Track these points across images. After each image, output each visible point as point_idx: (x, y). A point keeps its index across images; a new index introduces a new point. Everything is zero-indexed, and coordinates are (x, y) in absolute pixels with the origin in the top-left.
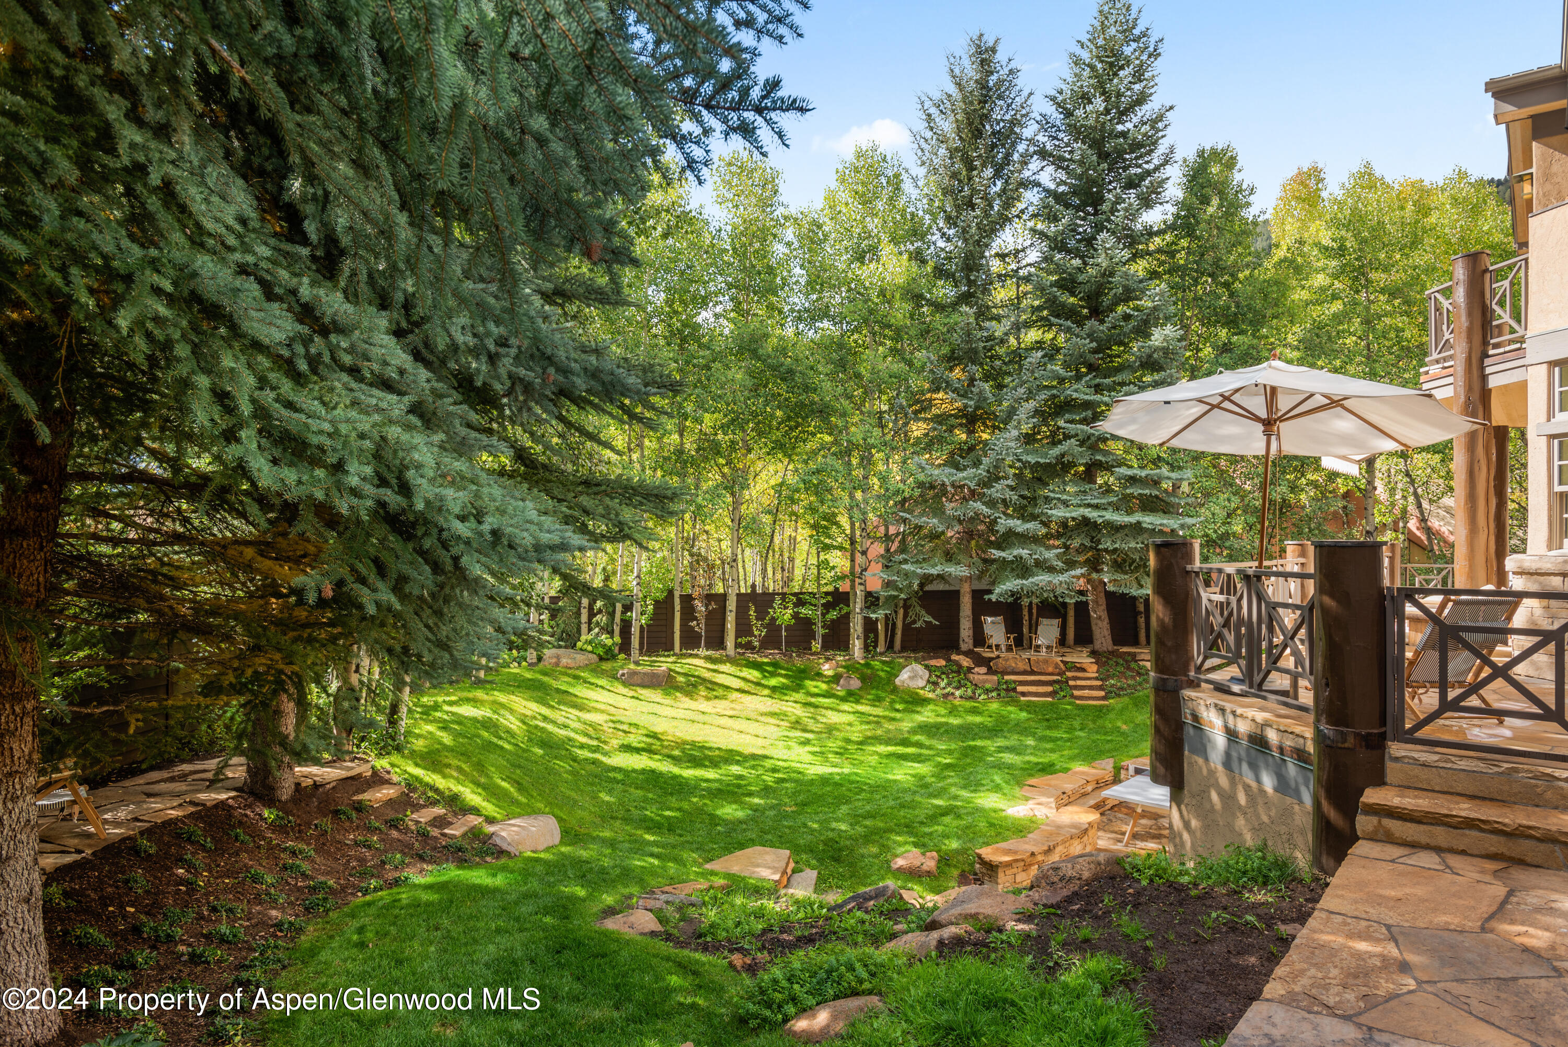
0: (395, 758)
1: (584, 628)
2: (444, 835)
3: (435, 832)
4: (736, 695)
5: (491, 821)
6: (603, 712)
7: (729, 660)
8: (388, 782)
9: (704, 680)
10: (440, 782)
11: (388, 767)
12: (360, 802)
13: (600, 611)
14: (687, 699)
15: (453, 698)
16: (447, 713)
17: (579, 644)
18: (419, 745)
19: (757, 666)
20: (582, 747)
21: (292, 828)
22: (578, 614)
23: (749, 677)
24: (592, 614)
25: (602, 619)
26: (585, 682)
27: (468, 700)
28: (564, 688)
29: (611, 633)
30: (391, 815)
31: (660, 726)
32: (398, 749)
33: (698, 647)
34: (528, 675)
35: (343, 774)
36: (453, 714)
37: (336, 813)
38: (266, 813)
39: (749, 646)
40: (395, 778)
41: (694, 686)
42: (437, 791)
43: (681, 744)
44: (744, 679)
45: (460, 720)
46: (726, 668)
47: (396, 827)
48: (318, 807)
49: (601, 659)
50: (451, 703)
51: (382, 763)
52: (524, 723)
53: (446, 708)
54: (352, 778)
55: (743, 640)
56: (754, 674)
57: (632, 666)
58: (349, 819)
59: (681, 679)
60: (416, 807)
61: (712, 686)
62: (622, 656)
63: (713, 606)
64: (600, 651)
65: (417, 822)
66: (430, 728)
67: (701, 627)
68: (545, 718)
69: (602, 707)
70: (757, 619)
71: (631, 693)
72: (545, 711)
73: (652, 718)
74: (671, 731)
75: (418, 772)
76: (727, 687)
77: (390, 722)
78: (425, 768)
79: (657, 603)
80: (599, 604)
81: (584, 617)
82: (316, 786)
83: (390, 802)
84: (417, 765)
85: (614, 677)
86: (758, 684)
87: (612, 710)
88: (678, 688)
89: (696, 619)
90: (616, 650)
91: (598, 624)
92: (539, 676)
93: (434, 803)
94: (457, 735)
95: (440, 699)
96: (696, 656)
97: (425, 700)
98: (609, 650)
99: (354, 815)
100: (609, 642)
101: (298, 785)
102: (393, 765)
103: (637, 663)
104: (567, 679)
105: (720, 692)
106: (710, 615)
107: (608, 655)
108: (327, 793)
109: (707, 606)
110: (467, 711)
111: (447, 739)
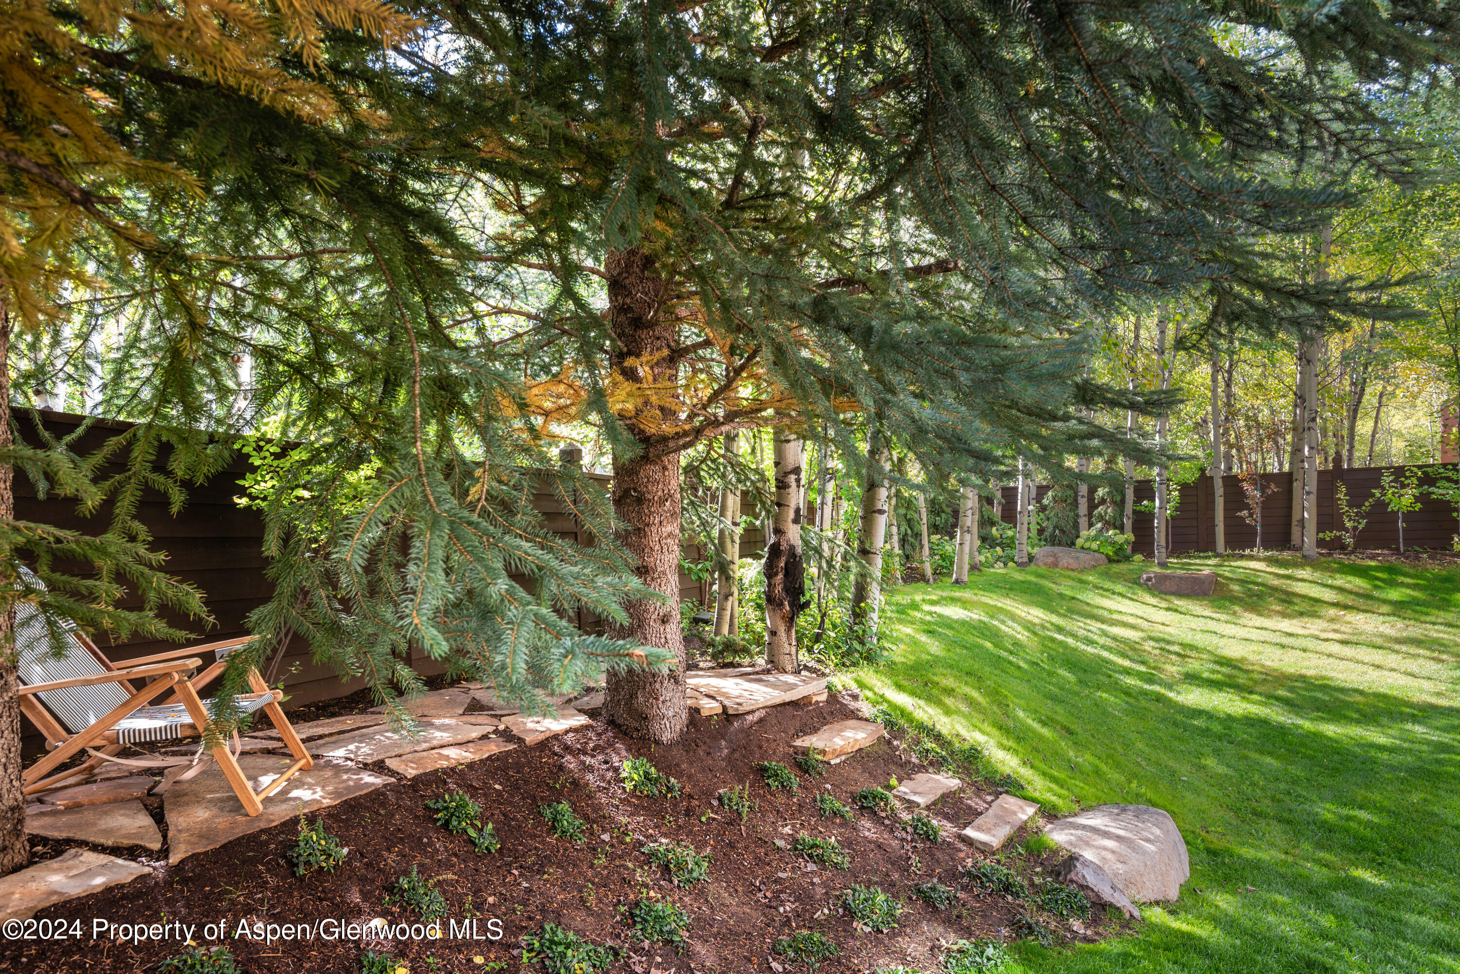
0: (867, 674)
1: (1083, 521)
2: (968, 841)
3: (945, 829)
4: (1332, 612)
5: (1050, 814)
6: (1133, 627)
7: (1307, 561)
8: (854, 715)
9: (1275, 589)
10: (945, 725)
11: (855, 688)
12: (805, 752)
13: (1103, 501)
14: (1254, 616)
15: (934, 598)
16: (930, 613)
17: (1079, 542)
18: (898, 653)
19: (1362, 572)
20: (1127, 672)
21: (675, 803)
22: (1075, 504)
23: (1348, 586)
24: (1092, 506)
25: (1107, 511)
26: (1096, 587)
27: (954, 600)
28: (1069, 593)
29: (1121, 529)
30: (865, 784)
31: (1233, 651)
32: (870, 658)
33: (1252, 546)
34: (1018, 576)
35: (777, 696)
36: (940, 616)
37: (762, 771)
38: (626, 767)
39: (1337, 545)
40: (866, 709)
41: (1260, 596)
42: (938, 737)
43: (1282, 679)
44: (1341, 590)
45: (947, 623)
46: (1305, 573)
47: (873, 814)
48: (729, 759)
49: (1110, 560)
50: (933, 603)
51: (842, 680)
52: (1035, 633)
53: (926, 607)
54: (794, 704)
55: (1328, 536)
56: (1358, 583)
57: (1157, 569)
58: (785, 788)
59: (1236, 587)
60: (908, 771)
61: (1287, 598)
62: (1138, 557)
63: (1273, 488)
64: (1109, 550)
65: (911, 805)
66: (908, 630)
67: (1253, 517)
68: (1060, 629)
69: (1131, 620)
70: (1350, 505)
71: (1164, 605)
72: (1055, 619)
73: (1215, 640)
74: (1252, 658)
75: (903, 700)
76: (1317, 601)
77: (856, 615)
78: (913, 694)
79: (1184, 487)
80: (1101, 492)
81: (1083, 509)
82: (727, 716)
83: (860, 756)
84: (899, 687)
85: (1136, 582)
86: (1368, 597)
87: (1144, 625)
88: (1234, 599)
89: (1247, 507)
90: (1128, 549)
91: (1101, 518)
92: (1032, 578)
93: (938, 764)
94: (951, 643)
95: (918, 598)
96: (1251, 558)
97: (898, 598)
98: (1119, 550)
99: (795, 782)
100: (1120, 538)
101: (694, 711)
102: (862, 685)
103: (1163, 565)
104: (1071, 583)
105: (1303, 606)
106: (1267, 503)
107: (1119, 556)
108: (747, 732)
109: (1263, 490)
110: (955, 612)
111: (934, 647)
